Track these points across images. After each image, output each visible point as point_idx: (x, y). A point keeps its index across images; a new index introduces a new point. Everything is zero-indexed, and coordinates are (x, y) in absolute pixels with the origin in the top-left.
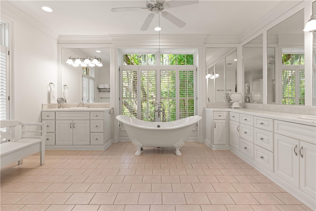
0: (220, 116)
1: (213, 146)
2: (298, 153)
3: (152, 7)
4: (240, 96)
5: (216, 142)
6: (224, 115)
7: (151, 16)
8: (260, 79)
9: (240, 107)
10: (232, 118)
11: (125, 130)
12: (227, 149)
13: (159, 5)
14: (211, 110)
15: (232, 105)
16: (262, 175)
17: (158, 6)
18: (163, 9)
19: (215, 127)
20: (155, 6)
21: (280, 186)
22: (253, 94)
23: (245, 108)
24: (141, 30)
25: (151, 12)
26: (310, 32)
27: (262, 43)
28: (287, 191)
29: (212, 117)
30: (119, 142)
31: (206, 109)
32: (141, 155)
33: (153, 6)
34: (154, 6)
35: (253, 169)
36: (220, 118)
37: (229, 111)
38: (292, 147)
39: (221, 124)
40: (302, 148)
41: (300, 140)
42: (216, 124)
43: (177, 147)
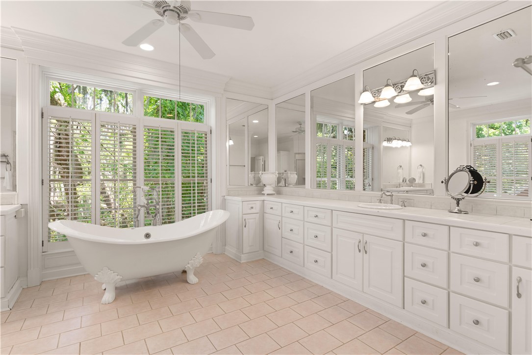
0: (252, 208)
1: (242, 255)
2: (362, 249)
3: (165, 8)
4: (275, 176)
5: (246, 249)
6: (257, 207)
7: (155, 24)
8: (281, 151)
9: (274, 192)
10: (268, 210)
11: (73, 251)
12: (260, 258)
13: (179, 9)
14: (239, 199)
15: (263, 190)
16: (317, 285)
17: (178, 11)
18: (183, 18)
19: (245, 226)
20: (173, 9)
21: (339, 294)
22: (289, 174)
23: (280, 194)
24: (123, 43)
25: (160, 18)
26: (362, 104)
27: (305, 106)
28: (349, 297)
29: (241, 210)
30: (42, 282)
31: (226, 197)
32: (116, 299)
33: (168, 8)
34: (171, 8)
35: (303, 279)
36: (253, 211)
37: (264, 201)
38: (354, 243)
39: (253, 221)
40: (366, 243)
41: (363, 233)
42: (246, 220)
43: (191, 268)
